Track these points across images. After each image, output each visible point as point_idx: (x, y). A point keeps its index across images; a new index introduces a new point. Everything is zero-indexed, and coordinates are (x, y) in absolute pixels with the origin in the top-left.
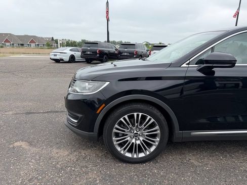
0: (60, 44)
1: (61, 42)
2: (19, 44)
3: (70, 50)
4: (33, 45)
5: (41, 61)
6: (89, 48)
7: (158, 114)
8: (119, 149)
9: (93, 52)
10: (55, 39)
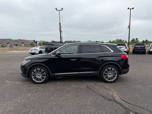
0: (38, 44)
1: (39, 43)
2: (15, 45)
3: (40, 48)
4: (23, 45)
5: (25, 54)
6: (49, 47)
7: (45, 69)
8: (34, 79)
9: (51, 49)
10: (36, 41)
